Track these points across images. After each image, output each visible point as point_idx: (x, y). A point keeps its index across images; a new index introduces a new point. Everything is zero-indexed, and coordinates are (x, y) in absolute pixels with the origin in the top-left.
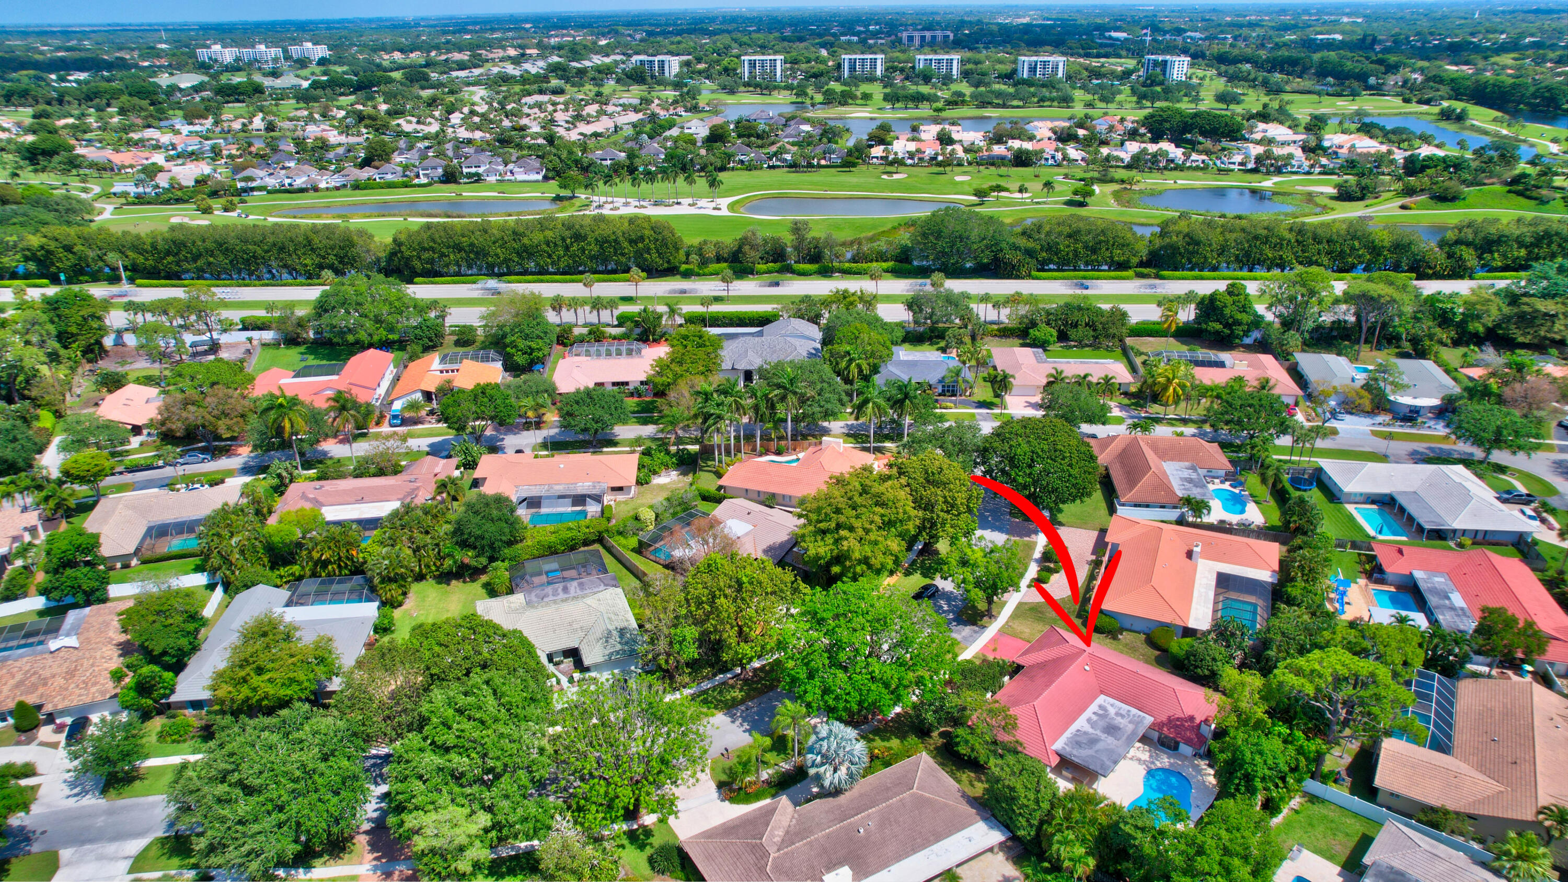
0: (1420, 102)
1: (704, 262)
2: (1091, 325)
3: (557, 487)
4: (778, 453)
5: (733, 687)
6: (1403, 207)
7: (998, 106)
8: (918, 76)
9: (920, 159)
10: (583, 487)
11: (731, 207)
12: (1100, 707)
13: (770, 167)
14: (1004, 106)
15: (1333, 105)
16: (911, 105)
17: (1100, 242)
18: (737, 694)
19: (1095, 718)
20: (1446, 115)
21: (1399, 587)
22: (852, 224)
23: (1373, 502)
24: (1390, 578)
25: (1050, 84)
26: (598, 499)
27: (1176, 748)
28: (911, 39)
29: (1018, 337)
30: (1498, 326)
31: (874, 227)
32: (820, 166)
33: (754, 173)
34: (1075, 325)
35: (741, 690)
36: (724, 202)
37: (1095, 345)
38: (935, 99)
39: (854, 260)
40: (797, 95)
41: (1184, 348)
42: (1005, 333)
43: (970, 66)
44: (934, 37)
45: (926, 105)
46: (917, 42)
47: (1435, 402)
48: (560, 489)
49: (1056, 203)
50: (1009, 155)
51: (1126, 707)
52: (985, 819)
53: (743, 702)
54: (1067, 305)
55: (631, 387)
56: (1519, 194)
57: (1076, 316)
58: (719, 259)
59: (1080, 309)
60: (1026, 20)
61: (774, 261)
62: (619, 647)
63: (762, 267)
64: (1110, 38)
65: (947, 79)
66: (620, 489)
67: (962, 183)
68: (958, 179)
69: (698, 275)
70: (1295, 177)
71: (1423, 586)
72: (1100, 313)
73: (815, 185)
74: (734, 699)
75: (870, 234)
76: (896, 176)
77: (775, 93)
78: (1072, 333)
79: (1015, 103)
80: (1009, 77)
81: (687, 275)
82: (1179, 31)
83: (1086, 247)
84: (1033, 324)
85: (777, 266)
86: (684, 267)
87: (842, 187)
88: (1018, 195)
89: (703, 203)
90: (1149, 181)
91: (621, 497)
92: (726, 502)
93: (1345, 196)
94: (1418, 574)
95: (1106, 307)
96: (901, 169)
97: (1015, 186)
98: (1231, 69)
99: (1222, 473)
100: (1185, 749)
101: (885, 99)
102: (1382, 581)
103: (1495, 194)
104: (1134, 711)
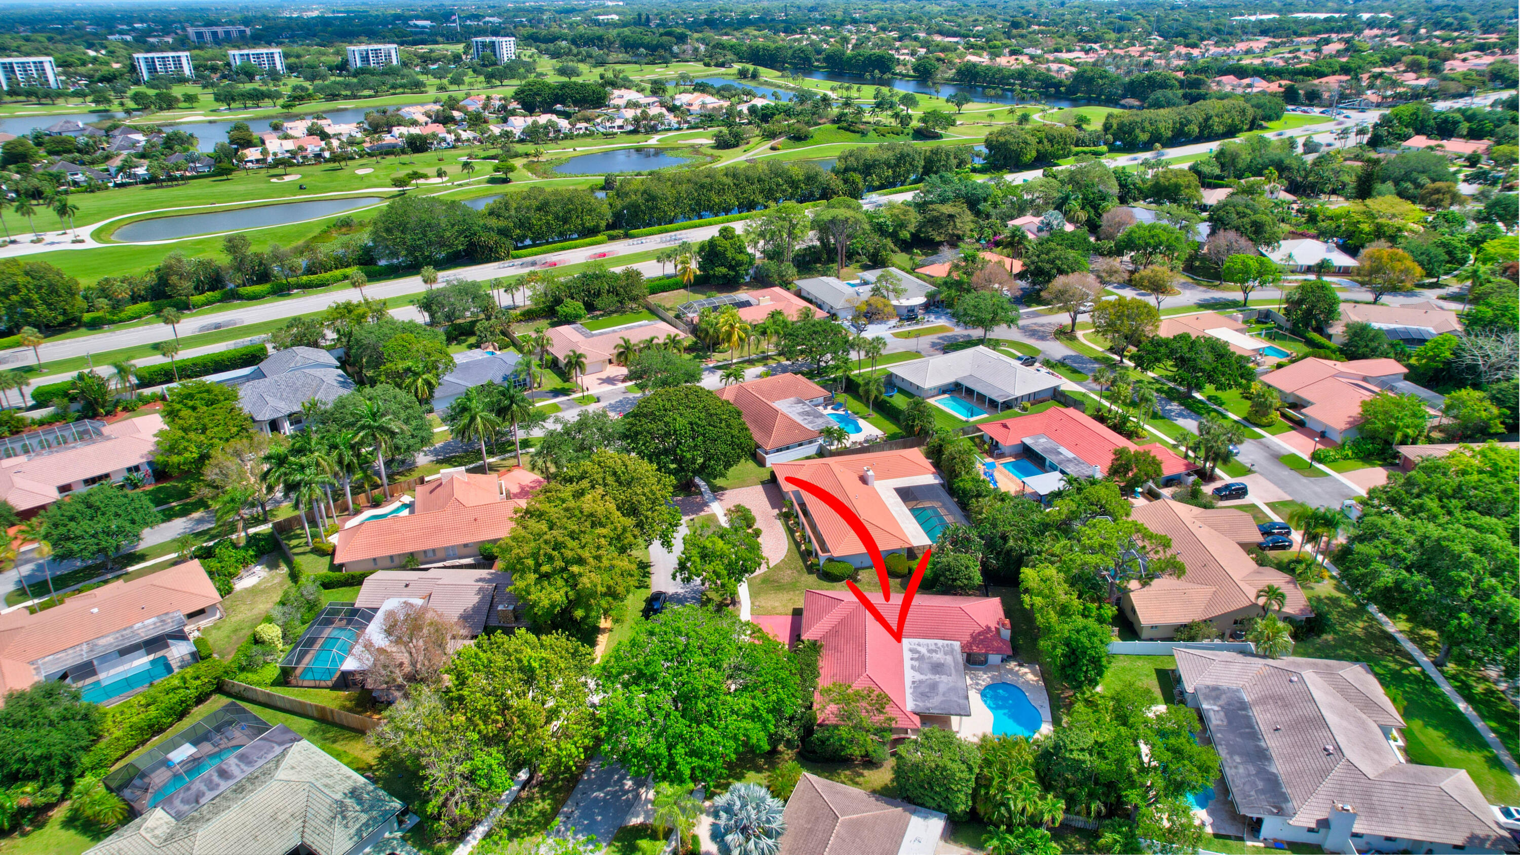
0: (717, 65)
1: (117, 305)
2: (613, 291)
3: (103, 642)
4: (376, 504)
5: (531, 799)
6: (773, 149)
7: (346, 97)
8: (237, 74)
9: (304, 157)
10: (147, 628)
11: (96, 235)
12: (911, 650)
13: (117, 185)
14: (355, 97)
15: (653, 72)
16: (249, 103)
17: (569, 211)
18: (545, 805)
19: (916, 663)
20: (743, 74)
21: (1016, 456)
22: (272, 234)
23: (944, 392)
24: (1007, 451)
25: (390, 72)
26: (180, 636)
27: (985, 662)
28: (200, 35)
29: (546, 317)
30: (919, 231)
31: (300, 234)
32: (183, 178)
33: (98, 194)
34: (598, 294)
35: (543, 798)
36: (85, 232)
37: (621, 310)
38: (277, 95)
39: (310, 271)
40: (97, 102)
41: (700, 297)
42: (529, 316)
43: (292, 60)
44: (228, 33)
45: (268, 102)
46: (208, 37)
47: (922, 300)
48: (108, 642)
49: (479, 182)
50: (400, 142)
51: (931, 642)
52: (913, 812)
53: (555, 812)
54: (584, 276)
55: (118, 479)
56: (847, 129)
57: (596, 285)
58: (135, 299)
59: (598, 277)
60: (315, 14)
61: (212, 289)
62: (364, 817)
63: (197, 298)
64: (416, 26)
65: (274, 75)
66: (202, 612)
67: (367, 176)
68: (361, 172)
69: (114, 322)
70: (670, 134)
71: (1037, 449)
72: (615, 277)
73: (195, 199)
74: (542, 813)
75: (300, 242)
76: (287, 179)
77: (61, 101)
78: (598, 302)
79: (366, 93)
80: (343, 67)
81: (95, 325)
82: (476, 17)
83: (557, 218)
84: (558, 301)
85: (217, 294)
86: (87, 317)
87: (231, 197)
88: (439, 180)
89: (50, 236)
90: (550, 152)
91: (205, 622)
92: (366, 582)
93: (722, 144)
94: (1028, 441)
95: (618, 270)
96: (289, 170)
97: (432, 171)
98: (551, 46)
99: (821, 400)
100: (995, 659)
101: (217, 99)
102: (1001, 455)
103: (830, 131)
104: (940, 642)
